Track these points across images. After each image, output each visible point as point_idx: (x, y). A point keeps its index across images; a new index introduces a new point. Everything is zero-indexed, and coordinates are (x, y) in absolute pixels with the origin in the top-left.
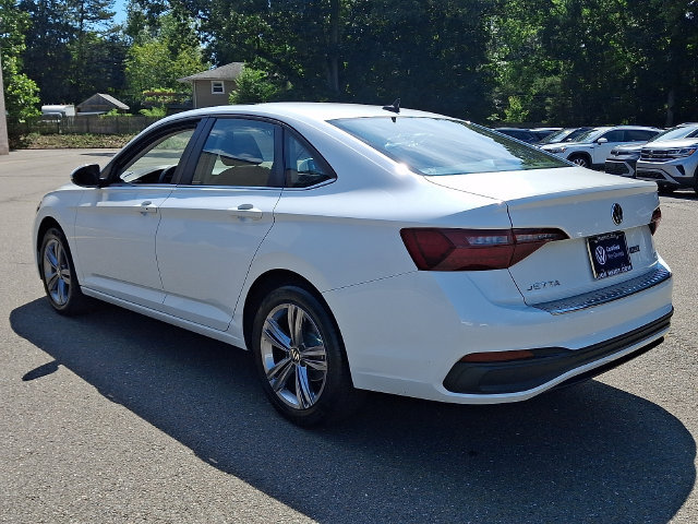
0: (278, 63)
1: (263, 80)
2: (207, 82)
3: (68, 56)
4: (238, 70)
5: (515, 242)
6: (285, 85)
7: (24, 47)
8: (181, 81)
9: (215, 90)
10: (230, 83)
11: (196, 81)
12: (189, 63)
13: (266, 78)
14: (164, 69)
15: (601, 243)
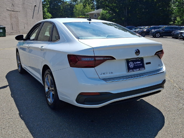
0: (111, 8)
1: (107, 13)
2: (93, 14)
3: (60, 8)
4: (101, 11)
5: (95, 60)
6: (113, 14)
7: (49, 6)
8: (86, 14)
9: (95, 16)
10: (98, 14)
11: (90, 14)
12: (89, 9)
13: (108, 13)
14: (83, 11)
15: (131, 61)
